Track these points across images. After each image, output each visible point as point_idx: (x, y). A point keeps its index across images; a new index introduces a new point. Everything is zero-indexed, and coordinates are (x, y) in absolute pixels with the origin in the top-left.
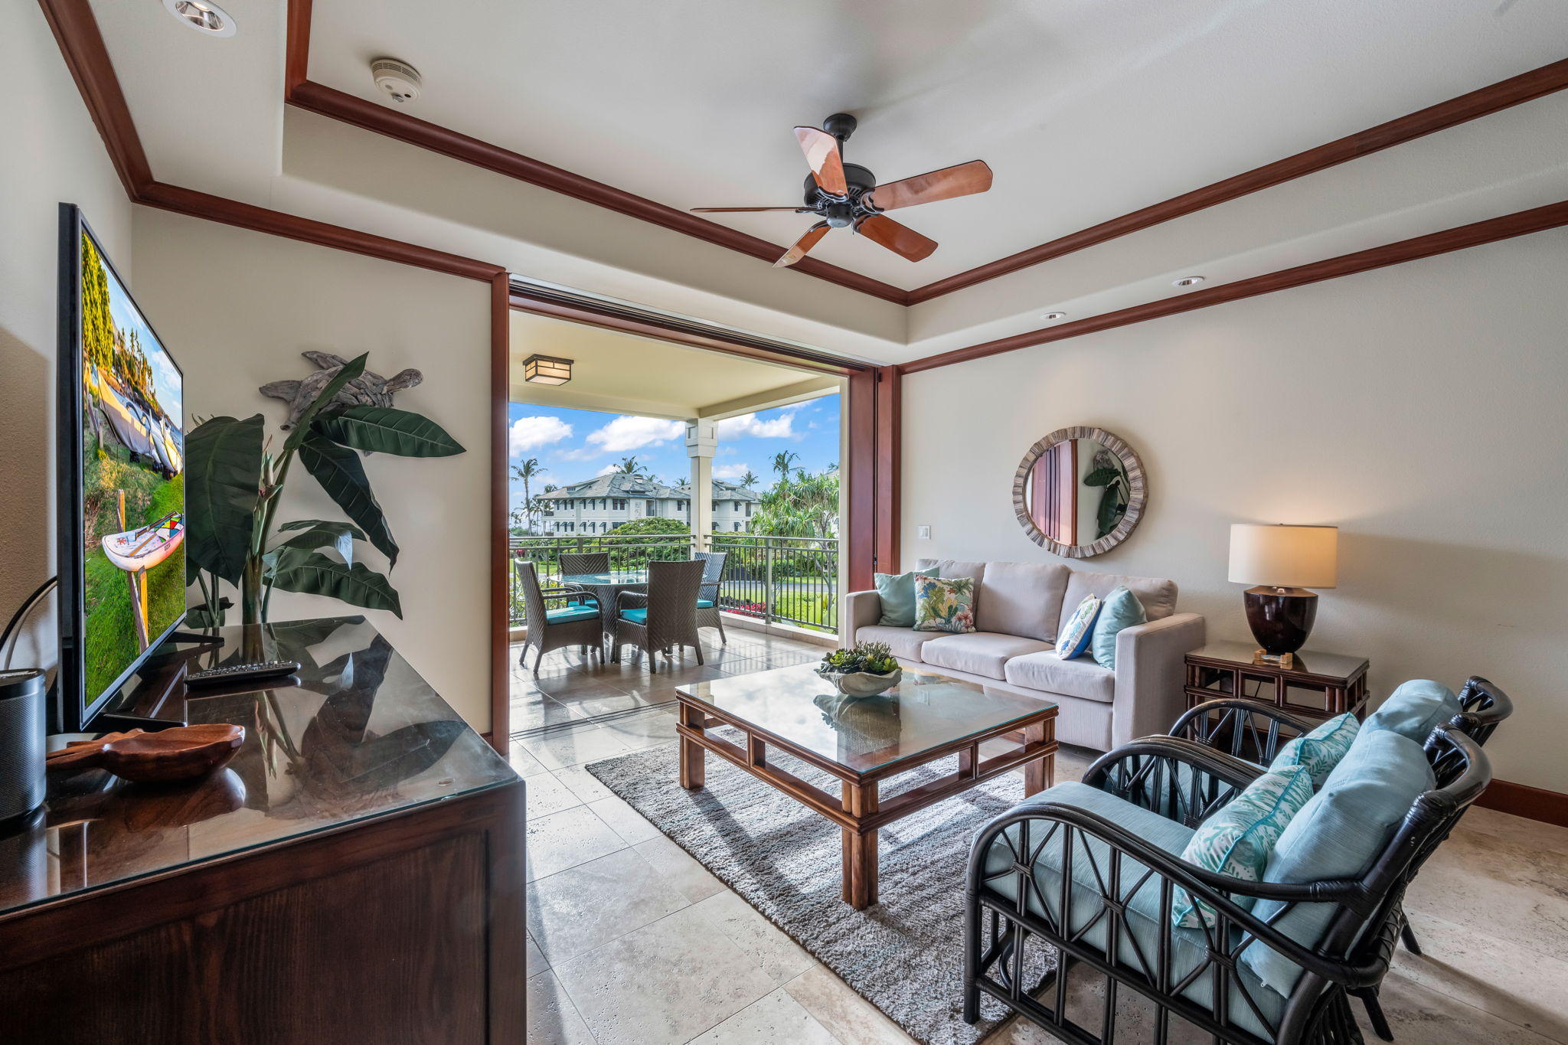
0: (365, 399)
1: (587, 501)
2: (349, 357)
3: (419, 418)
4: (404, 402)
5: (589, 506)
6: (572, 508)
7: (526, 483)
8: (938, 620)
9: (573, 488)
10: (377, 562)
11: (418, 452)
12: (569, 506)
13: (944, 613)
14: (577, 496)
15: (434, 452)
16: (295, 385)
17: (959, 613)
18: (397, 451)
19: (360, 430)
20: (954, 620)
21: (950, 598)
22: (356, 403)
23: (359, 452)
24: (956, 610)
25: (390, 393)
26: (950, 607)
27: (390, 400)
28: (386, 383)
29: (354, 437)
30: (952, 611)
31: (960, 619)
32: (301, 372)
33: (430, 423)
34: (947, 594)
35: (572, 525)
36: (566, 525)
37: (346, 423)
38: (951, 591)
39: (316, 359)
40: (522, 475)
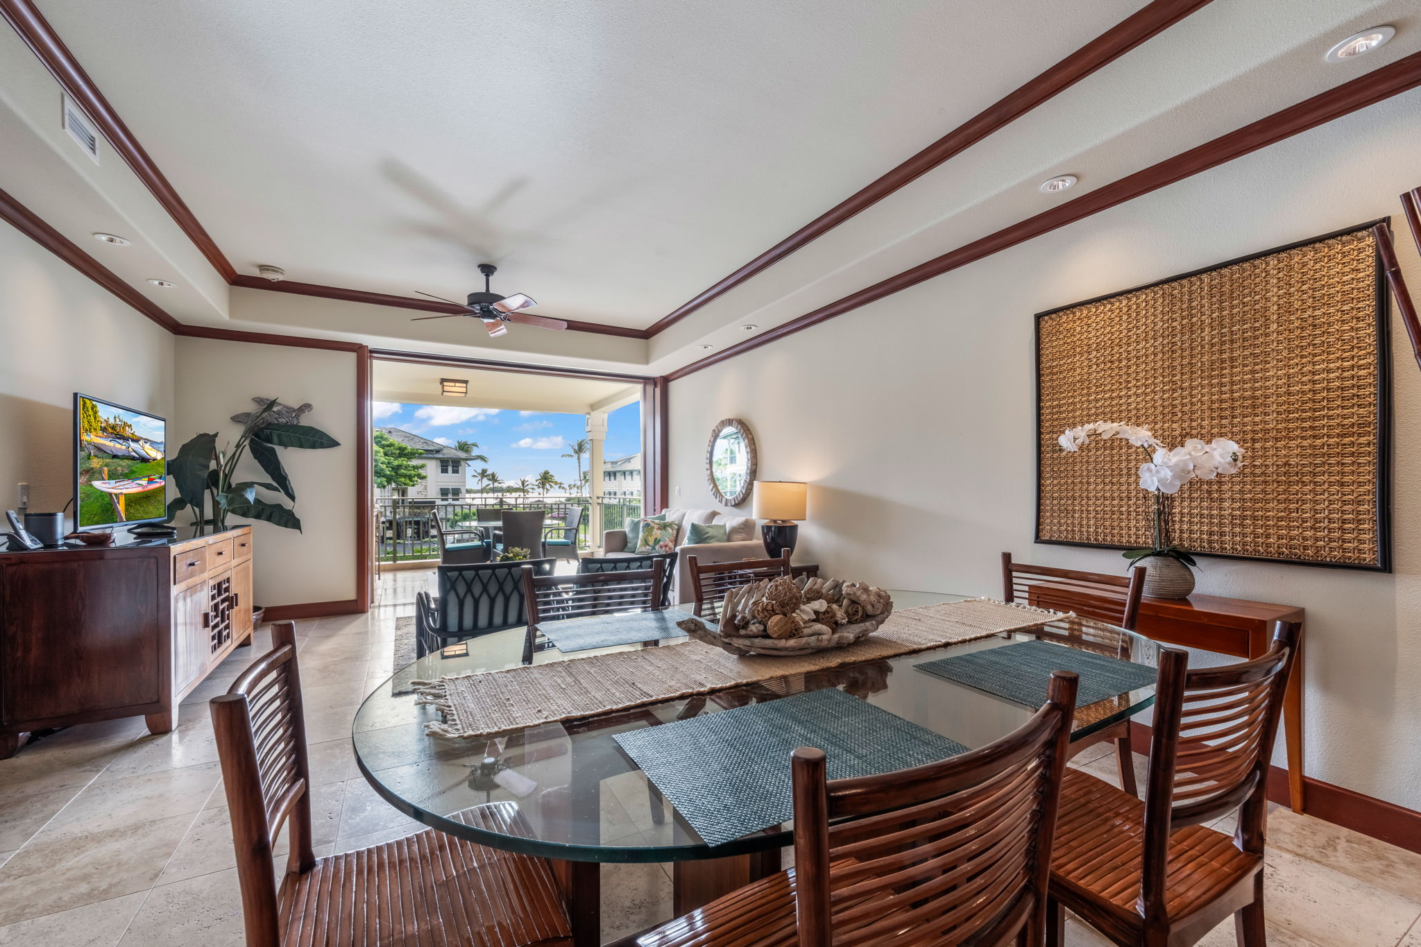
0: (281, 420)
1: (627, 473)
2: (273, 399)
3: (312, 429)
4: (305, 421)
5: (629, 477)
6: (615, 479)
7: (579, 459)
8: (648, 547)
9: (616, 463)
10: (287, 504)
11: (313, 446)
12: (612, 478)
13: (651, 543)
14: (618, 469)
15: (322, 446)
16: (247, 415)
17: (661, 543)
18: (301, 446)
19: (279, 436)
20: (657, 547)
21: (657, 533)
22: (276, 422)
23: (276, 447)
24: (659, 541)
25: (297, 416)
26: (656, 539)
27: (298, 419)
28: (294, 410)
29: (275, 439)
30: (657, 541)
31: (661, 547)
32: (251, 408)
33: (317, 431)
34: (655, 531)
35: (615, 494)
36: (610, 493)
37: (271, 433)
38: (659, 529)
39: (258, 400)
40: (576, 452)
